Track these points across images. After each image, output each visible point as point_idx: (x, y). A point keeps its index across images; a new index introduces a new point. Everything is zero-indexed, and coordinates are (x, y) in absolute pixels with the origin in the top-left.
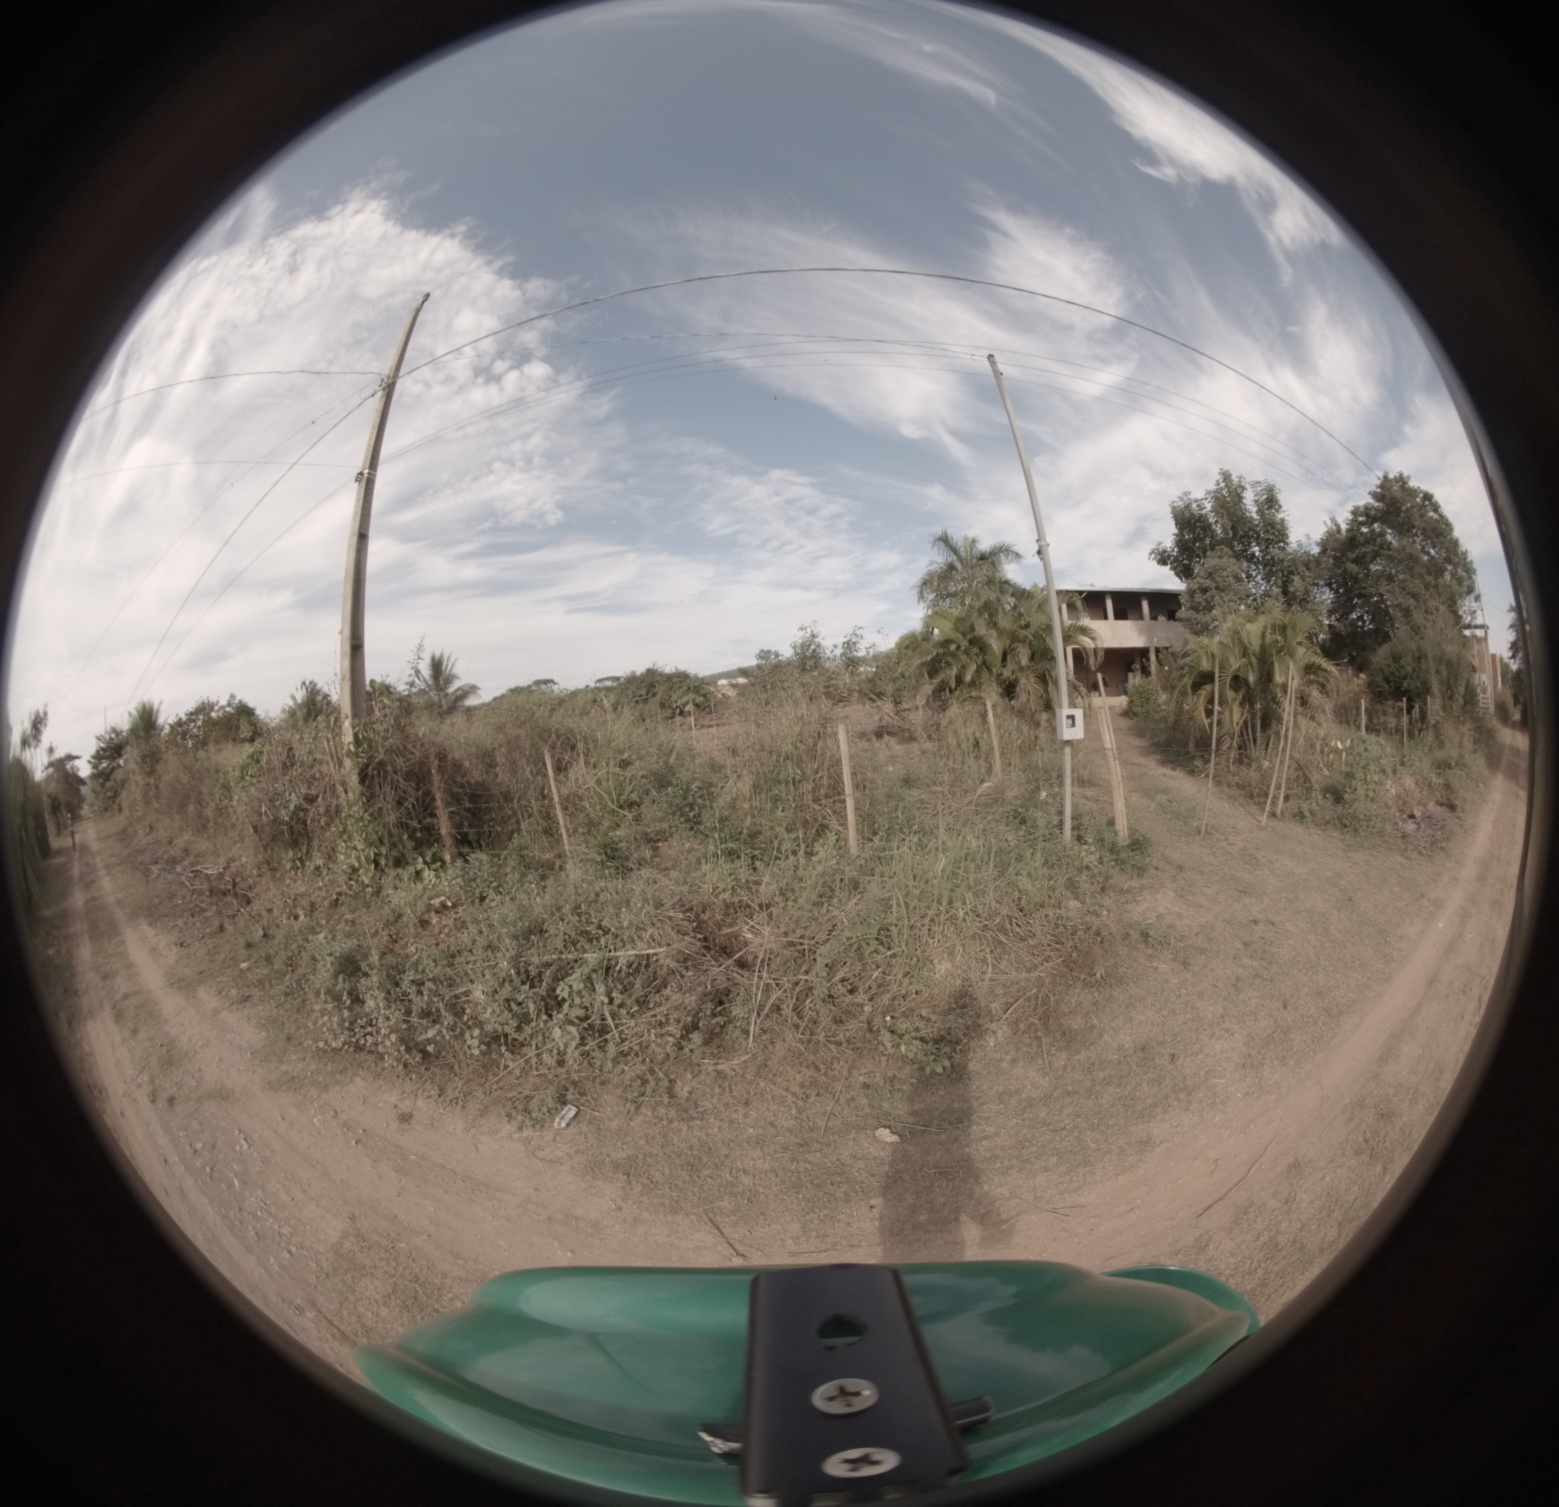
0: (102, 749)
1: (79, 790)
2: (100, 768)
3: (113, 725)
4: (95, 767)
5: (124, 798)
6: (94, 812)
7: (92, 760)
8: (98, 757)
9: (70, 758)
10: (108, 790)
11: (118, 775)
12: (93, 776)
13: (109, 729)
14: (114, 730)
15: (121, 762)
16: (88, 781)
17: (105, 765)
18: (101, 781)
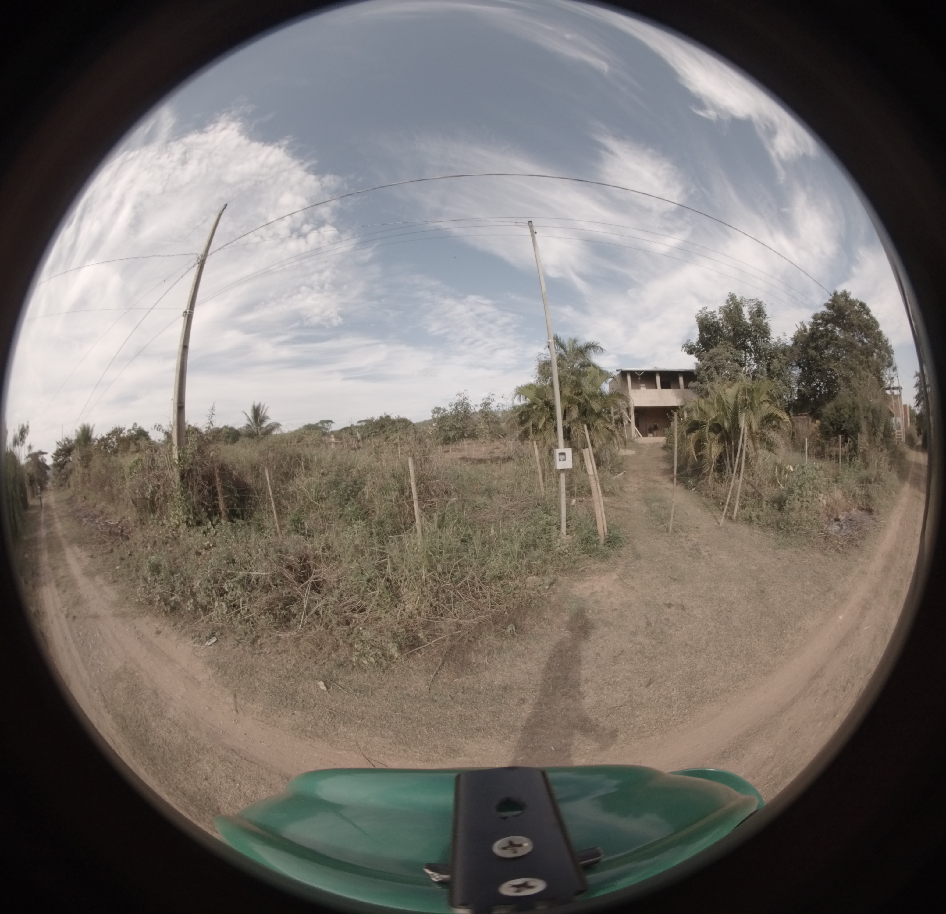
0: (60, 450)
1: (46, 473)
2: (58, 461)
3: (67, 436)
4: (55, 460)
5: (71, 479)
6: (54, 486)
7: (54, 456)
8: (57, 454)
9: (41, 453)
10: (62, 474)
11: (69, 466)
12: (54, 465)
13: (64, 438)
14: (67, 439)
15: (71, 458)
16: (51, 468)
17: (61, 459)
18: (59, 468)
